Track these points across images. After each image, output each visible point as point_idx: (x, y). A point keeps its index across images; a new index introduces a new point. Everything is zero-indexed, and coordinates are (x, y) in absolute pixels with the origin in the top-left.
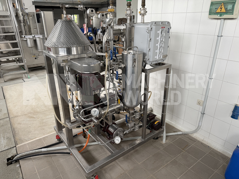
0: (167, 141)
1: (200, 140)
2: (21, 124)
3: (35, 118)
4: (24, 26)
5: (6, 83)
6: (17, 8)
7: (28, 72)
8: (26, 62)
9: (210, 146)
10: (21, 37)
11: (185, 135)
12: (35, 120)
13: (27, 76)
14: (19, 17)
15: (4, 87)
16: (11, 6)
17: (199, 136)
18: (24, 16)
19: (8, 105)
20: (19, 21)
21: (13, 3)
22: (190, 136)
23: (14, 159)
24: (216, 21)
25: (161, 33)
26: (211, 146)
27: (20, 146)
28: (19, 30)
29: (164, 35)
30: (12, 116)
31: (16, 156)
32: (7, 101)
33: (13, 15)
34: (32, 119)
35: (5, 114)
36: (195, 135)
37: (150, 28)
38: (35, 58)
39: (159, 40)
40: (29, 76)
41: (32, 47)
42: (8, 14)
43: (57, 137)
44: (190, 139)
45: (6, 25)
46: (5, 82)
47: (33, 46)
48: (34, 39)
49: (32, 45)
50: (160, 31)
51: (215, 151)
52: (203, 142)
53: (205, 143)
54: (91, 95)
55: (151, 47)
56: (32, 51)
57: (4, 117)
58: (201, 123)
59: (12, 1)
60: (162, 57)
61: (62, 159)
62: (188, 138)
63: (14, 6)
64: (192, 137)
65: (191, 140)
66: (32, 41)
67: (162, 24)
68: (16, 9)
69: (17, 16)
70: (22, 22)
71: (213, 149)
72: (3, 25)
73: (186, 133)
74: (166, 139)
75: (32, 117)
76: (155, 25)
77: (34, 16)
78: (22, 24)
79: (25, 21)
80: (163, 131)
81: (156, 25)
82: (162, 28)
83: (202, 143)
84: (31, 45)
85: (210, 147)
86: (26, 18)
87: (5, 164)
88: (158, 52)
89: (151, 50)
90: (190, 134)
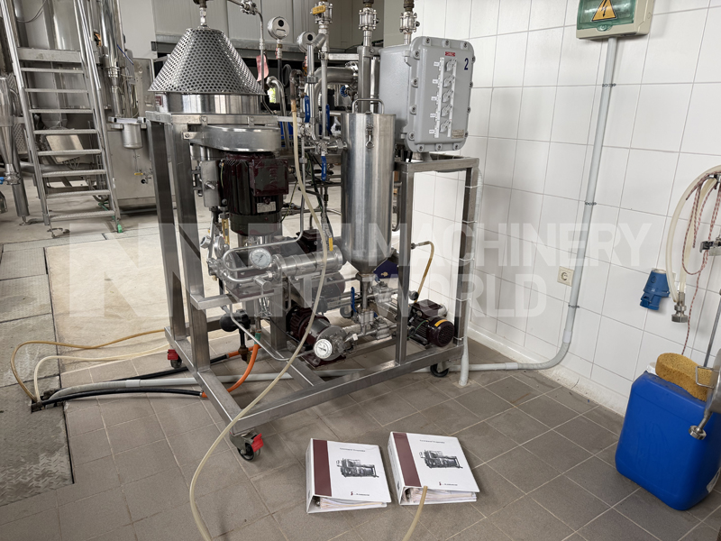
0: (473, 382)
1: (566, 386)
2: (81, 328)
3: (120, 318)
4: (120, 94)
5: (56, 240)
6: (106, 45)
7: (119, 216)
8: (114, 186)
9: (591, 398)
10: (108, 122)
11: (527, 371)
12: (121, 323)
13: (114, 226)
14: (107, 70)
15: (48, 249)
16: (89, 39)
17: (564, 375)
18: (121, 68)
19: (53, 287)
20: (106, 82)
21: (94, 33)
22: (541, 375)
23: (51, 398)
24: (597, 46)
25: (446, 68)
26: (596, 400)
27: (72, 374)
28: (103, 105)
29: (454, 74)
30: (62, 312)
31: (56, 391)
32: (52, 279)
33: (92, 62)
34: (112, 320)
35: (42, 306)
36: (554, 372)
37: (414, 53)
38: (143, 182)
39: (440, 87)
40: (119, 226)
41: (134, 149)
42: (80, 58)
43: (171, 355)
44: (539, 381)
45: (72, 88)
46: (54, 237)
47: (137, 146)
48: (142, 127)
49: (136, 142)
50: (442, 61)
51: (606, 410)
52: (574, 390)
53: (579, 392)
54: (251, 214)
55: (420, 103)
56: (133, 160)
57: (39, 313)
58: (568, 333)
59: (93, 28)
60: (452, 134)
61: (175, 408)
62: (535, 378)
63: (96, 40)
64: (546, 378)
65: (543, 383)
66: (136, 131)
67: (449, 46)
68: (103, 48)
69: (102, 66)
70: (115, 82)
71: (601, 407)
72: (64, 88)
73: (531, 367)
74: (469, 378)
75: (112, 316)
76: (426, 46)
77: (148, 68)
78: (115, 90)
79: (124, 82)
80: (460, 352)
81: (429, 44)
82: (447, 54)
83: (571, 393)
84: (133, 143)
85: (592, 402)
86: (126, 73)
87: (27, 410)
88: (438, 118)
89: (417, 111)
90: (540, 371)
